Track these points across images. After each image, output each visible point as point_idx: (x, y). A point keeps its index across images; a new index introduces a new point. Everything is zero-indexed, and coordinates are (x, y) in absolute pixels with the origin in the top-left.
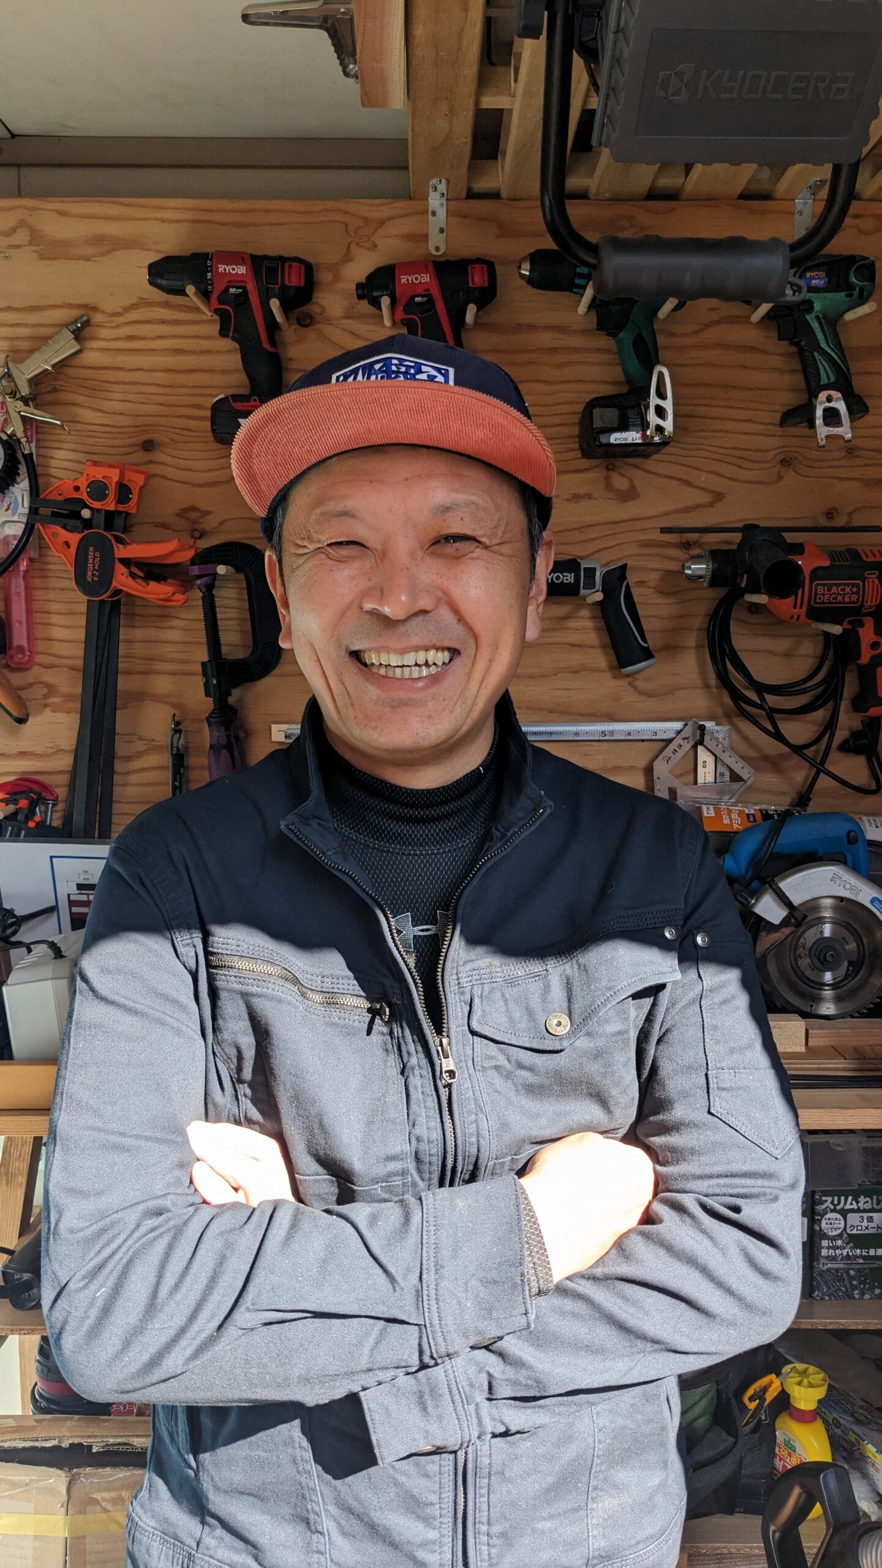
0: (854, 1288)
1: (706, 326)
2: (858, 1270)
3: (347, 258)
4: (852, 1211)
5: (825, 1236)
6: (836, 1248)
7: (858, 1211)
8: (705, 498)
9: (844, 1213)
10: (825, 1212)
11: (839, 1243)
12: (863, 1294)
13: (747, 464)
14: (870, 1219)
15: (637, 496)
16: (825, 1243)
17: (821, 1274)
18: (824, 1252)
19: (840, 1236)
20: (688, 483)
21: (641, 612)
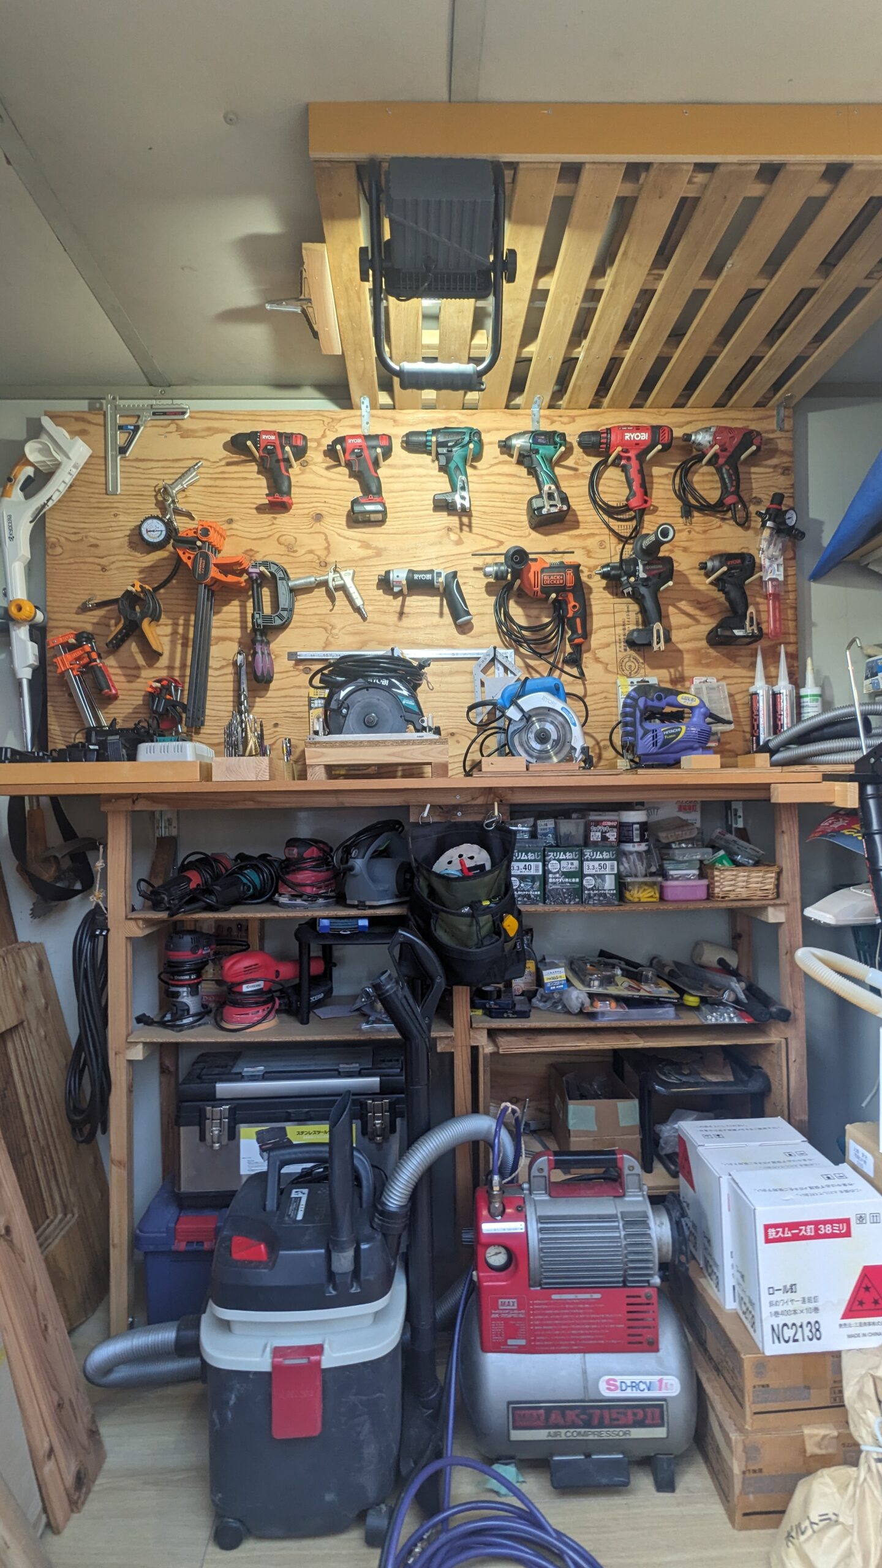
0: (566, 898)
1: (492, 465)
2: (567, 889)
3: (324, 436)
4: (563, 860)
5: (551, 872)
6: (556, 878)
7: (566, 859)
8: (495, 544)
9: (559, 861)
10: (550, 860)
11: (557, 875)
12: (570, 901)
13: (514, 528)
14: (572, 864)
15: (463, 543)
16: (550, 876)
17: (550, 890)
18: (550, 880)
19: (558, 872)
20: (486, 537)
21: (466, 597)
